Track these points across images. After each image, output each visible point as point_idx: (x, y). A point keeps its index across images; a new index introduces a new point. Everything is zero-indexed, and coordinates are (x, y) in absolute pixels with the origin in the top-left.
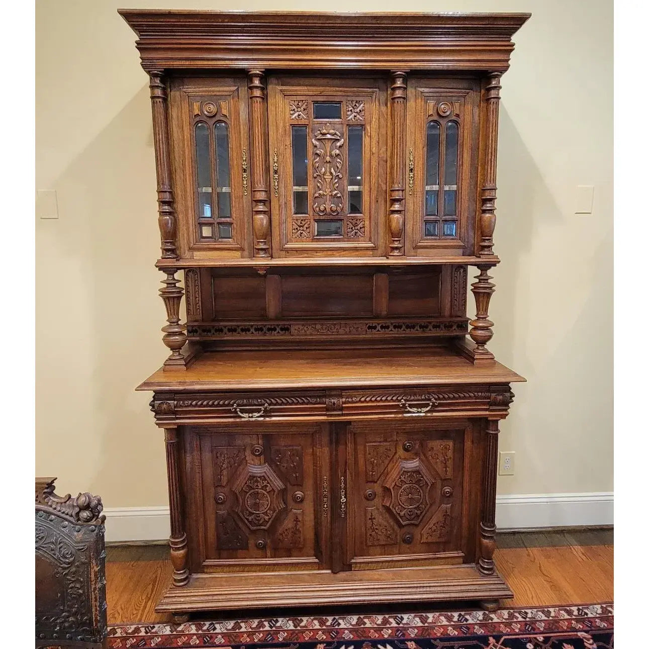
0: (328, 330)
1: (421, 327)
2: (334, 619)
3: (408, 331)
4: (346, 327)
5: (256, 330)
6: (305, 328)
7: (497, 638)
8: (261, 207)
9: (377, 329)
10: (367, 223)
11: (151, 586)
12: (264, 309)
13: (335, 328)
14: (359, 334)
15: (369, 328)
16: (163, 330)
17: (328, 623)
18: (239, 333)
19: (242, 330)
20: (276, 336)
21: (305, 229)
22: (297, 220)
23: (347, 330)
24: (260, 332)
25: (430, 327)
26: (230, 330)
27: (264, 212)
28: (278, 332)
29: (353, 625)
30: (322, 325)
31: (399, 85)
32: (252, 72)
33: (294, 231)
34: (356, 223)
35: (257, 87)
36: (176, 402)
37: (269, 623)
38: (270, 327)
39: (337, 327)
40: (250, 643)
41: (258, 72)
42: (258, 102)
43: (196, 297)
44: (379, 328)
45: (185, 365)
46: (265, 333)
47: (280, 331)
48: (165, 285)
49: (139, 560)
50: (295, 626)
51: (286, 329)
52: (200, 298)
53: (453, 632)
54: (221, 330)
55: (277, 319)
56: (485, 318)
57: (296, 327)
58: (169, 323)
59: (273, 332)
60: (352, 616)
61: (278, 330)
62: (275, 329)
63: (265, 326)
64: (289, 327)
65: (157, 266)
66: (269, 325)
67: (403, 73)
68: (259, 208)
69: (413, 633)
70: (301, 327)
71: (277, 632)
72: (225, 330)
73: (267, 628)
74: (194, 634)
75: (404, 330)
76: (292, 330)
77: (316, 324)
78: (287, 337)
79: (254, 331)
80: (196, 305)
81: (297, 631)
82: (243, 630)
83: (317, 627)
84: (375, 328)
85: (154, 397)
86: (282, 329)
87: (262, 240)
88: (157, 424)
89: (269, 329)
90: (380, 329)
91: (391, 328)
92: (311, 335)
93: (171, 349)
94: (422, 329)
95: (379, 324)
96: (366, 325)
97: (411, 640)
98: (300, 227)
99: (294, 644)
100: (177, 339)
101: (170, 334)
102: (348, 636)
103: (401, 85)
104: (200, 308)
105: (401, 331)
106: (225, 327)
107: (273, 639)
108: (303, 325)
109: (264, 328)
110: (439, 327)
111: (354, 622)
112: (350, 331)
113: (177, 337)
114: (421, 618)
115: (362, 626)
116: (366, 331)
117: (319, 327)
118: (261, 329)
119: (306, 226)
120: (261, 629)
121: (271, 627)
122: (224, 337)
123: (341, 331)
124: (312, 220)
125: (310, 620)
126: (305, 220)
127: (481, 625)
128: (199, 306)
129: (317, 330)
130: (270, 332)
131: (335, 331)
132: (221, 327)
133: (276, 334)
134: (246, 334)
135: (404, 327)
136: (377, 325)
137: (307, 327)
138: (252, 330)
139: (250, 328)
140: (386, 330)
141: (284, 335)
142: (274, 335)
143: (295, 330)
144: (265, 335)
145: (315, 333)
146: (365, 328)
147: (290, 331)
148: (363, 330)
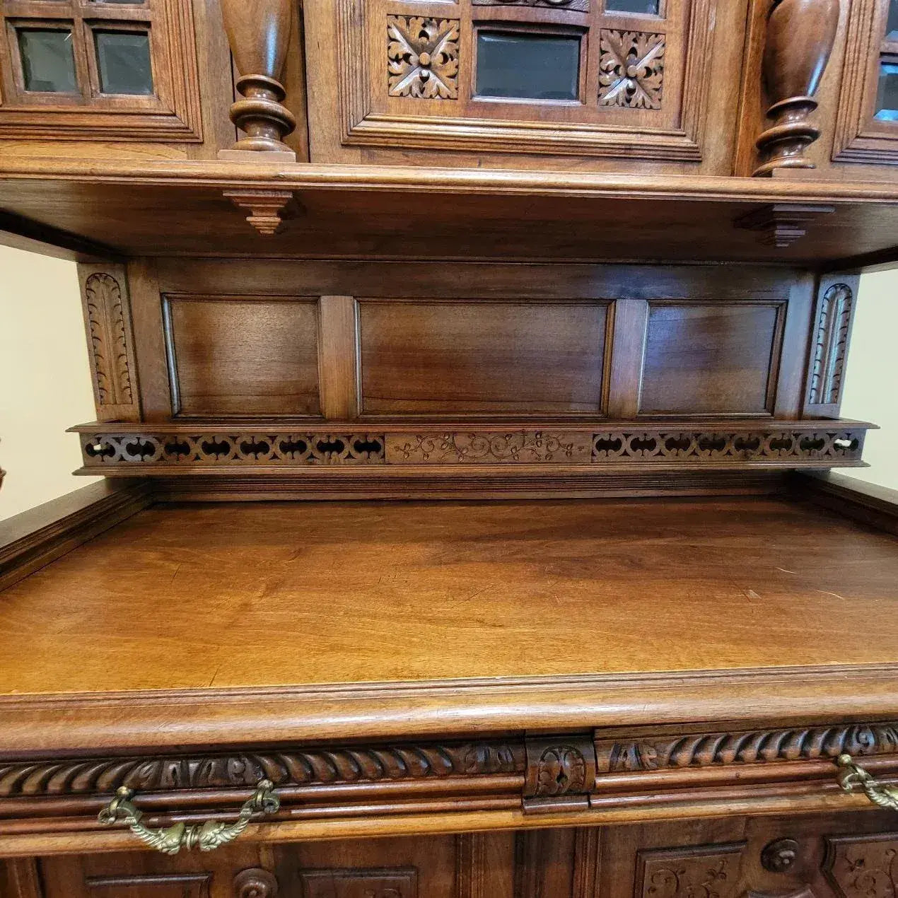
0: (490, 450)
3: (704, 455)
4: (538, 442)
5: (285, 448)
6: (425, 444)
9: (622, 450)
10: (674, 51)
13: (507, 445)
14: (572, 463)
15: (603, 445)
18: (236, 457)
19: (247, 449)
20: (342, 466)
21: (438, 59)
22: (408, 18)
23: (542, 451)
24: (297, 454)
25: (765, 446)
26: (208, 448)
28: (350, 456)
30: (472, 435)
33: (396, 67)
34: (633, 51)
38: (325, 440)
39: (514, 441)
44: (626, 445)
46: (311, 456)
47: (353, 453)
51: (370, 447)
52: (133, 359)
54: (184, 449)
55: (347, 418)
57: (401, 442)
59: (334, 454)
61: (349, 448)
62: (338, 447)
63: (310, 438)
64: (380, 441)
66: (321, 434)
70: (414, 442)
72: (196, 448)
76: (389, 448)
77: (455, 433)
78: (372, 469)
79: (279, 452)
80: (120, 377)
84: (616, 446)
86: (359, 447)
89: (323, 447)
90: (630, 451)
91: (660, 445)
92: (441, 463)
94: (741, 451)
95: (627, 436)
96: (595, 436)
98: (418, 50)
104: (134, 385)
105: (684, 454)
106: (196, 439)
108: (419, 436)
109: (309, 445)
110: (788, 444)
112: (550, 455)
116: (593, 455)
117: (461, 441)
118: (301, 447)
119: (443, 47)
122: (193, 466)
123: (525, 454)
124: (467, 26)
126: (439, 21)
128: (129, 380)
129: (458, 450)
130: (326, 453)
131: (508, 452)
132: (181, 440)
133: (342, 461)
134: (256, 458)
135: (694, 444)
136: (622, 438)
137: (430, 443)
138: (275, 448)
139: (269, 442)
140: (646, 451)
141: (366, 462)
142: (338, 464)
143: (397, 448)
144: (311, 464)
145: (452, 457)
146: (591, 445)
147: (381, 453)
148: (583, 450)
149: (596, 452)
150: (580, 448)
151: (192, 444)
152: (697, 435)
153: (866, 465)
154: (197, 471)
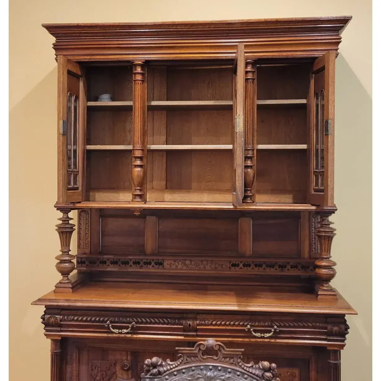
0: (196, 265)
1: (280, 266)
3: (268, 269)
4: (212, 264)
5: (134, 263)
6: (176, 263)
8: (139, 162)
9: (240, 267)
12: (143, 246)
13: (202, 264)
14: (224, 271)
15: (233, 265)
16: (57, 258)
18: (119, 266)
19: (123, 263)
20: (151, 269)
23: (213, 266)
24: (137, 265)
25: (289, 267)
26: (112, 263)
27: (141, 166)
28: (153, 266)
30: (191, 261)
31: (249, 70)
32: (134, 63)
35: (138, 73)
36: (61, 317)
38: (146, 261)
39: (205, 263)
41: (140, 63)
42: (140, 83)
43: (86, 234)
44: (241, 265)
45: (72, 288)
46: (142, 266)
47: (154, 265)
48: (61, 222)
51: (161, 264)
52: (89, 235)
54: (105, 262)
55: (152, 254)
56: (329, 258)
57: (169, 262)
58: (61, 253)
59: (149, 265)
61: (153, 263)
62: (150, 263)
63: (141, 260)
64: (163, 262)
65: (55, 207)
66: (145, 259)
67: (252, 61)
68: (138, 163)
70: (173, 263)
72: (108, 263)
75: (264, 269)
76: (165, 264)
77: (186, 260)
78: (159, 270)
80: (86, 240)
84: (238, 265)
85: (45, 312)
86: (156, 264)
87: (139, 188)
88: (45, 335)
89: (145, 263)
90: (242, 267)
91: (253, 266)
92: (181, 269)
93: (62, 275)
95: (241, 262)
96: (230, 262)
100: (66, 266)
101: (62, 262)
103: (250, 70)
104: (89, 243)
105: (261, 269)
106: (108, 260)
108: (175, 261)
109: (141, 262)
112: (216, 268)
113: (67, 264)
116: (230, 268)
117: (188, 262)
118: (139, 263)
123: (208, 267)
128: (88, 241)
129: (187, 265)
130: (146, 265)
131: (202, 267)
132: (105, 260)
133: (151, 268)
134: (125, 266)
135: (264, 266)
136: (239, 263)
137: (178, 263)
138: (131, 263)
139: (129, 261)
140: (248, 268)
141: (158, 268)
142: (149, 268)
143: (168, 264)
144: (141, 268)
145: (185, 268)
146: (229, 265)
147: (163, 266)
148: (227, 267)
151: (107, 261)
152: (265, 263)
154: (108, 269)
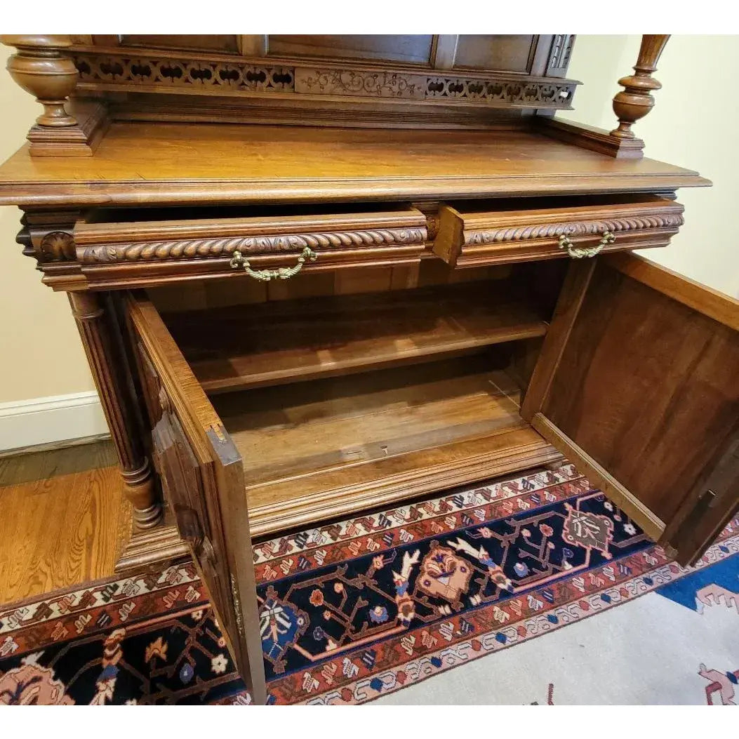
0: (363, 86)
2: (381, 516)
4: (393, 82)
5: (224, 75)
6: (322, 80)
7: (572, 502)
9: (443, 91)
11: (88, 516)
13: (375, 82)
14: (414, 100)
15: (432, 87)
17: (376, 524)
18: (187, 81)
19: (196, 74)
23: (395, 88)
24: (232, 81)
26: (166, 72)
28: (270, 85)
29: (407, 520)
30: (352, 74)
37: (296, 542)
38: (252, 71)
39: (380, 79)
40: (277, 579)
44: (446, 88)
45: (88, 142)
46: (243, 84)
47: (273, 83)
49: (52, 474)
50: (333, 538)
51: (284, 79)
53: (525, 506)
54: (146, 72)
57: (305, 76)
59: (259, 82)
60: (402, 508)
61: (269, 79)
62: (261, 77)
63: (242, 69)
64: (291, 74)
66: (250, 65)
69: (481, 516)
70: (314, 76)
71: (311, 552)
72: (156, 71)
73: (296, 549)
74: (188, 584)
75: (484, 96)
76: (297, 80)
77: (341, 71)
78: (286, 96)
79: (219, 79)
81: (338, 545)
82: (262, 559)
83: (363, 532)
84: (440, 88)
85: (22, 221)
86: (276, 79)
88: (48, 284)
89: (250, 77)
90: (448, 92)
91: (465, 89)
92: (333, 94)
95: (447, 81)
96: (428, 80)
97: (482, 526)
99: (342, 565)
100: (51, 69)
102: (407, 537)
107: (309, 564)
108: (318, 71)
109: (241, 74)
111: (407, 516)
112: (400, 93)
113: (49, 64)
114: (482, 493)
115: (419, 519)
116: (426, 94)
117: (346, 77)
118: (234, 76)
120: (288, 553)
121: (301, 546)
122: (155, 86)
123: (385, 90)
125: (350, 525)
127: (551, 490)
129: (343, 85)
130: (253, 82)
131: (374, 89)
132: (145, 63)
133: (264, 88)
134: (203, 83)
135: (485, 90)
136: (444, 82)
137: (325, 78)
138: (216, 75)
140: (457, 93)
141: (282, 90)
142: (261, 90)
143: (303, 81)
144: (243, 89)
145: (339, 90)
146: (426, 86)
147: (291, 84)
148: (421, 90)
149: (428, 92)
150: (419, 88)
151: (153, 68)
152: (486, 84)
153: (573, 109)
154: (160, 90)
